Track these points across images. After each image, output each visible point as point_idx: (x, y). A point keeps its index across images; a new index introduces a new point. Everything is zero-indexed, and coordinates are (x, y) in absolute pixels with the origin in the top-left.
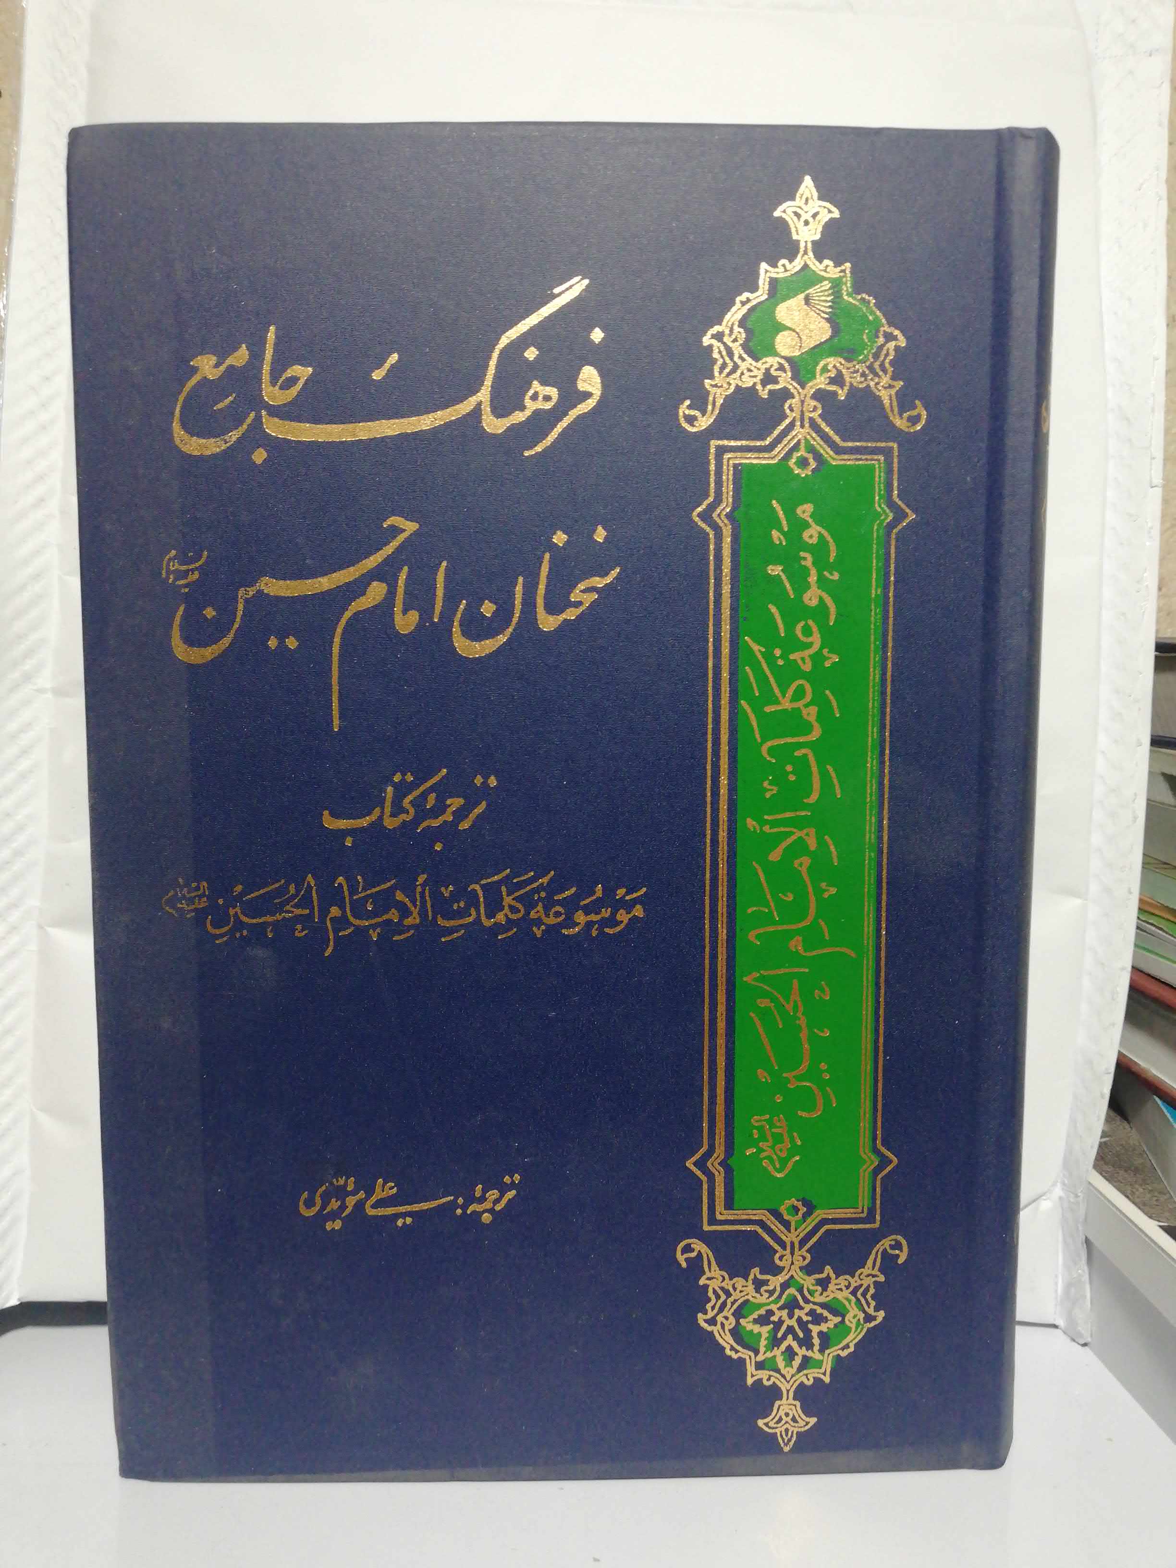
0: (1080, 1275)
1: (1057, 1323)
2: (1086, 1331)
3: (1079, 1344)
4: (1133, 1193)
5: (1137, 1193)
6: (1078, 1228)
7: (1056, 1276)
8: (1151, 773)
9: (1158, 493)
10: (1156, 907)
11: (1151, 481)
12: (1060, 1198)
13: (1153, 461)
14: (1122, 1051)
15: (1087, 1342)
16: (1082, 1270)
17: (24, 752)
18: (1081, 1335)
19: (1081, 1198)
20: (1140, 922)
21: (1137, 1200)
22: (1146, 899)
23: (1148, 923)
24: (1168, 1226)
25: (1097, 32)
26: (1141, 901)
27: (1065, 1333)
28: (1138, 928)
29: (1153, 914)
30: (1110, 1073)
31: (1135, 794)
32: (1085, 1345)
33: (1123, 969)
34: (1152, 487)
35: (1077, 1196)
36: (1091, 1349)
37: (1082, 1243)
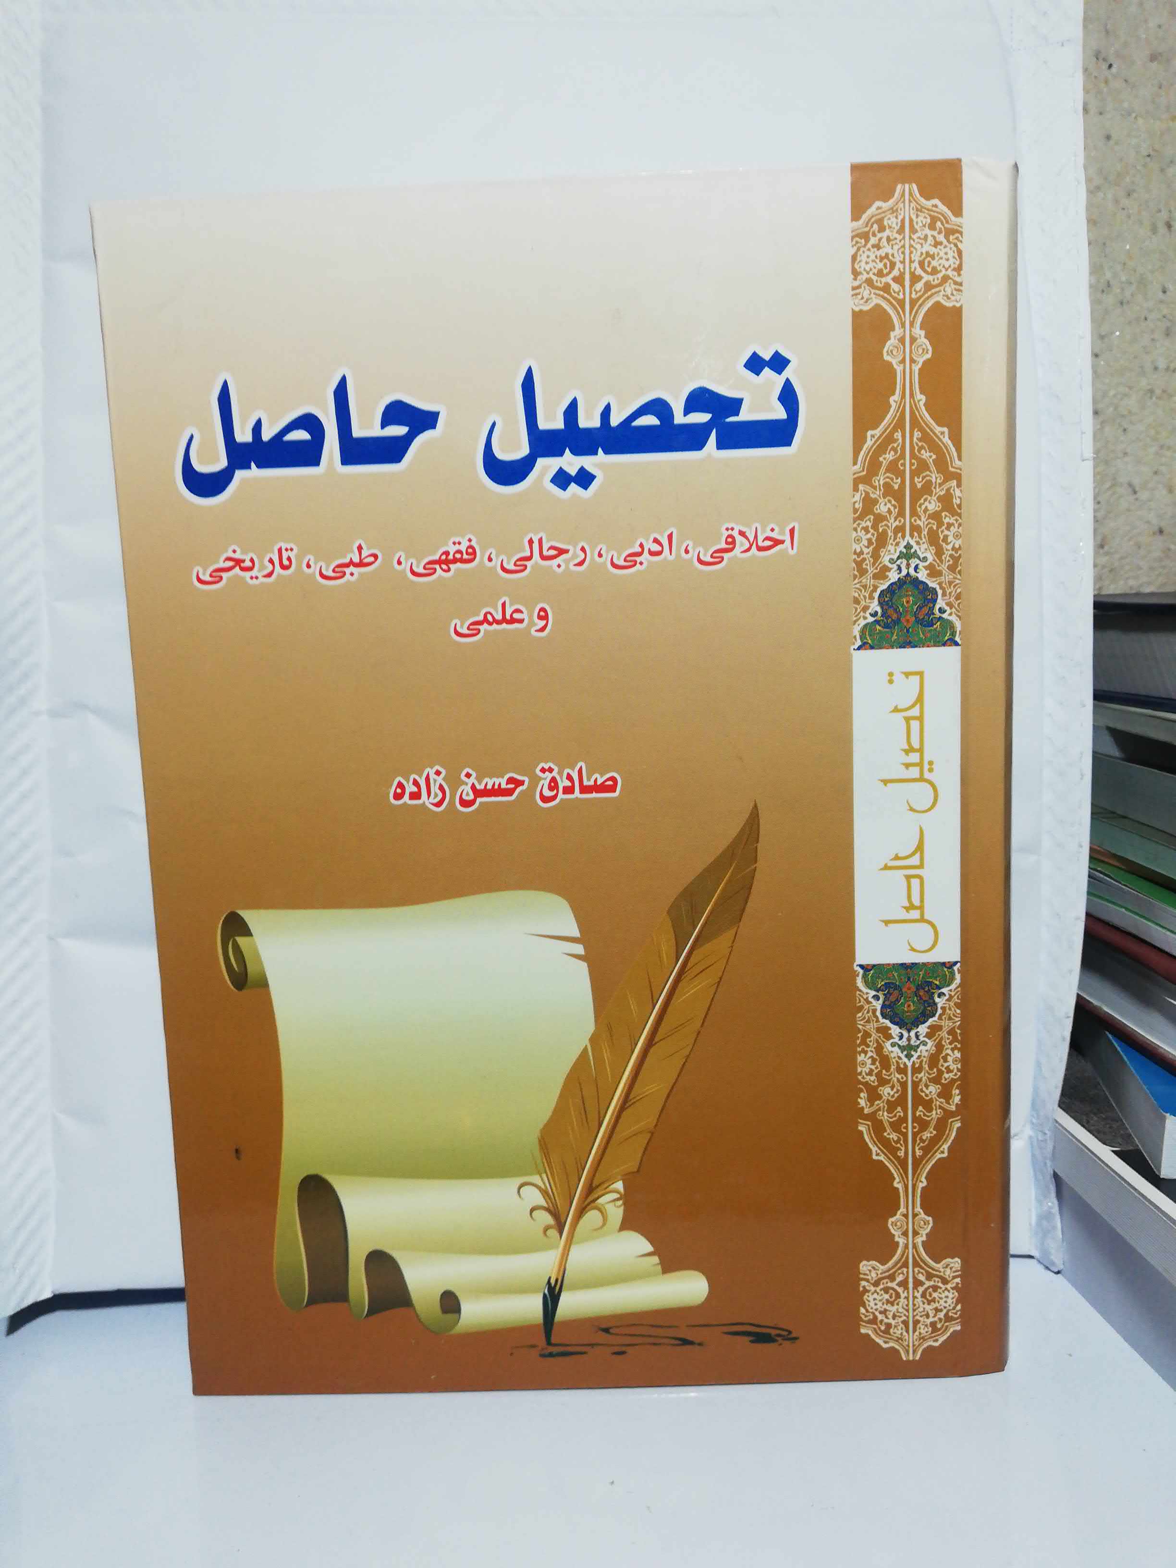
0: (1050, 1208)
1: (1032, 1254)
2: (1058, 1258)
3: (1053, 1272)
4: (1088, 1122)
5: (1092, 1122)
6: (1045, 1164)
7: (1030, 1210)
8: (1095, 728)
9: (1090, 464)
10: (1103, 854)
11: (1082, 455)
12: (1030, 1137)
13: (1083, 435)
14: (1080, 993)
15: (1060, 1269)
16: (1052, 1203)
17: (25, 773)
18: (1053, 1264)
19: (1048, 1135)
20: (1092, 871)
21: (1092, 1128)
22: (1096, 847)
23: (1097, 871)
24: (1122, 1150)
25: (1011, 25)
26: (1091, 849)
27: (1039, 1262)
28: (1090, 876)
29: (1103, 862)
30: (1070, 1017)
31: (1082, 754)
32: (1058, 1272)
33: (1077, 918)
34: (1083, 460)
35: (1045, 1134)
36: (1063, 1275)
37: (1051, 1178)
